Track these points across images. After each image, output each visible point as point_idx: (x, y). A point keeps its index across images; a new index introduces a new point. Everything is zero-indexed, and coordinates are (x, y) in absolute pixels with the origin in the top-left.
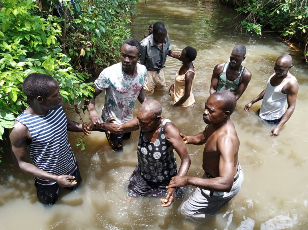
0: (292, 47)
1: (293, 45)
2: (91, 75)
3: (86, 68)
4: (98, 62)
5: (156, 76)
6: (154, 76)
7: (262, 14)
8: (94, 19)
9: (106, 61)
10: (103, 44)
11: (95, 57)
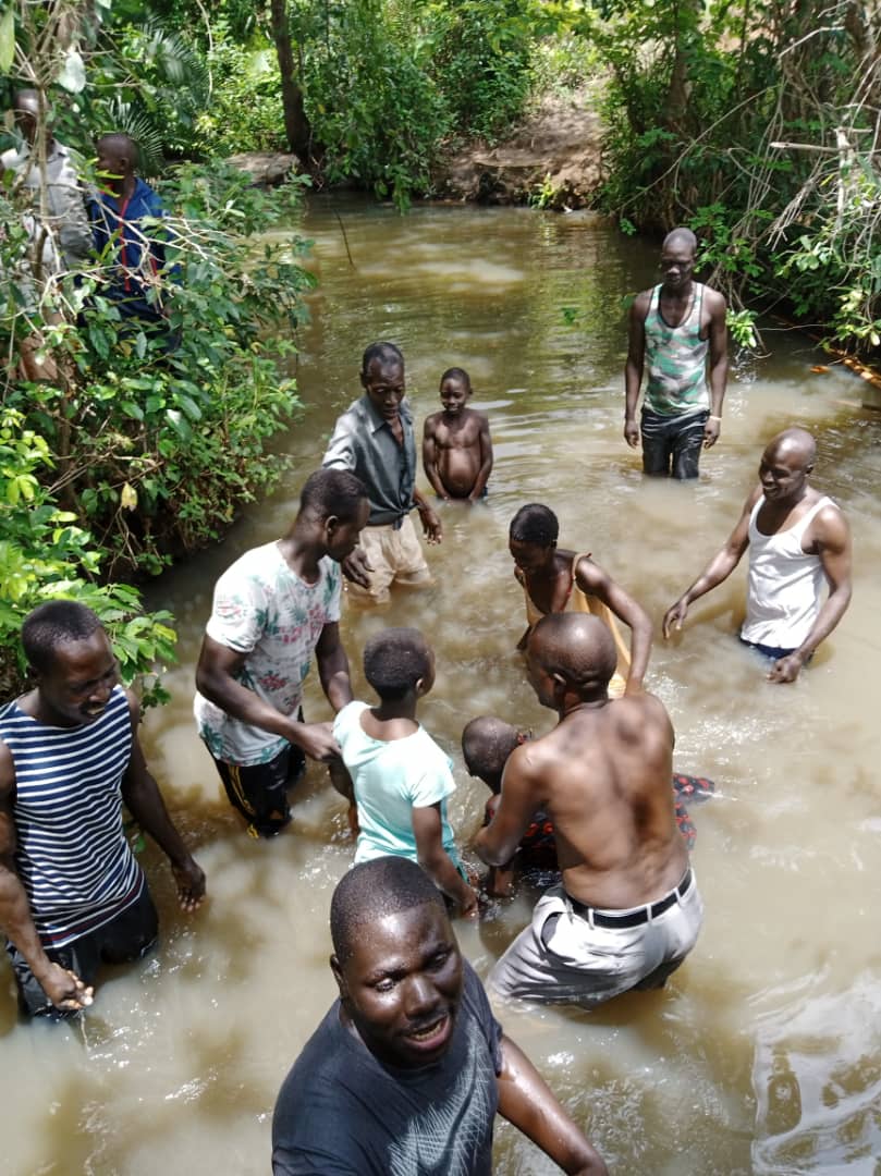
0: (868, 381)
1: (874, 370)
2: (168, 558)
3: (149, 538)
4: (190, 514)
5: (391, 541)
6: (386, 541)
7: (755, 271)
8: (161, 379)
9: (217, 502)
10: (203, 447)
11: (180, 498)
